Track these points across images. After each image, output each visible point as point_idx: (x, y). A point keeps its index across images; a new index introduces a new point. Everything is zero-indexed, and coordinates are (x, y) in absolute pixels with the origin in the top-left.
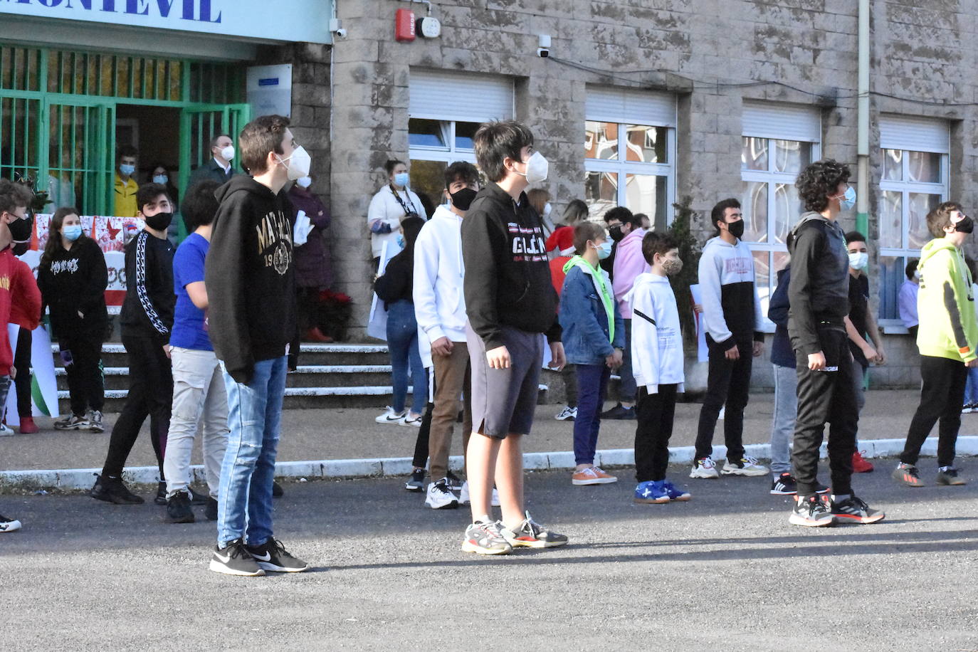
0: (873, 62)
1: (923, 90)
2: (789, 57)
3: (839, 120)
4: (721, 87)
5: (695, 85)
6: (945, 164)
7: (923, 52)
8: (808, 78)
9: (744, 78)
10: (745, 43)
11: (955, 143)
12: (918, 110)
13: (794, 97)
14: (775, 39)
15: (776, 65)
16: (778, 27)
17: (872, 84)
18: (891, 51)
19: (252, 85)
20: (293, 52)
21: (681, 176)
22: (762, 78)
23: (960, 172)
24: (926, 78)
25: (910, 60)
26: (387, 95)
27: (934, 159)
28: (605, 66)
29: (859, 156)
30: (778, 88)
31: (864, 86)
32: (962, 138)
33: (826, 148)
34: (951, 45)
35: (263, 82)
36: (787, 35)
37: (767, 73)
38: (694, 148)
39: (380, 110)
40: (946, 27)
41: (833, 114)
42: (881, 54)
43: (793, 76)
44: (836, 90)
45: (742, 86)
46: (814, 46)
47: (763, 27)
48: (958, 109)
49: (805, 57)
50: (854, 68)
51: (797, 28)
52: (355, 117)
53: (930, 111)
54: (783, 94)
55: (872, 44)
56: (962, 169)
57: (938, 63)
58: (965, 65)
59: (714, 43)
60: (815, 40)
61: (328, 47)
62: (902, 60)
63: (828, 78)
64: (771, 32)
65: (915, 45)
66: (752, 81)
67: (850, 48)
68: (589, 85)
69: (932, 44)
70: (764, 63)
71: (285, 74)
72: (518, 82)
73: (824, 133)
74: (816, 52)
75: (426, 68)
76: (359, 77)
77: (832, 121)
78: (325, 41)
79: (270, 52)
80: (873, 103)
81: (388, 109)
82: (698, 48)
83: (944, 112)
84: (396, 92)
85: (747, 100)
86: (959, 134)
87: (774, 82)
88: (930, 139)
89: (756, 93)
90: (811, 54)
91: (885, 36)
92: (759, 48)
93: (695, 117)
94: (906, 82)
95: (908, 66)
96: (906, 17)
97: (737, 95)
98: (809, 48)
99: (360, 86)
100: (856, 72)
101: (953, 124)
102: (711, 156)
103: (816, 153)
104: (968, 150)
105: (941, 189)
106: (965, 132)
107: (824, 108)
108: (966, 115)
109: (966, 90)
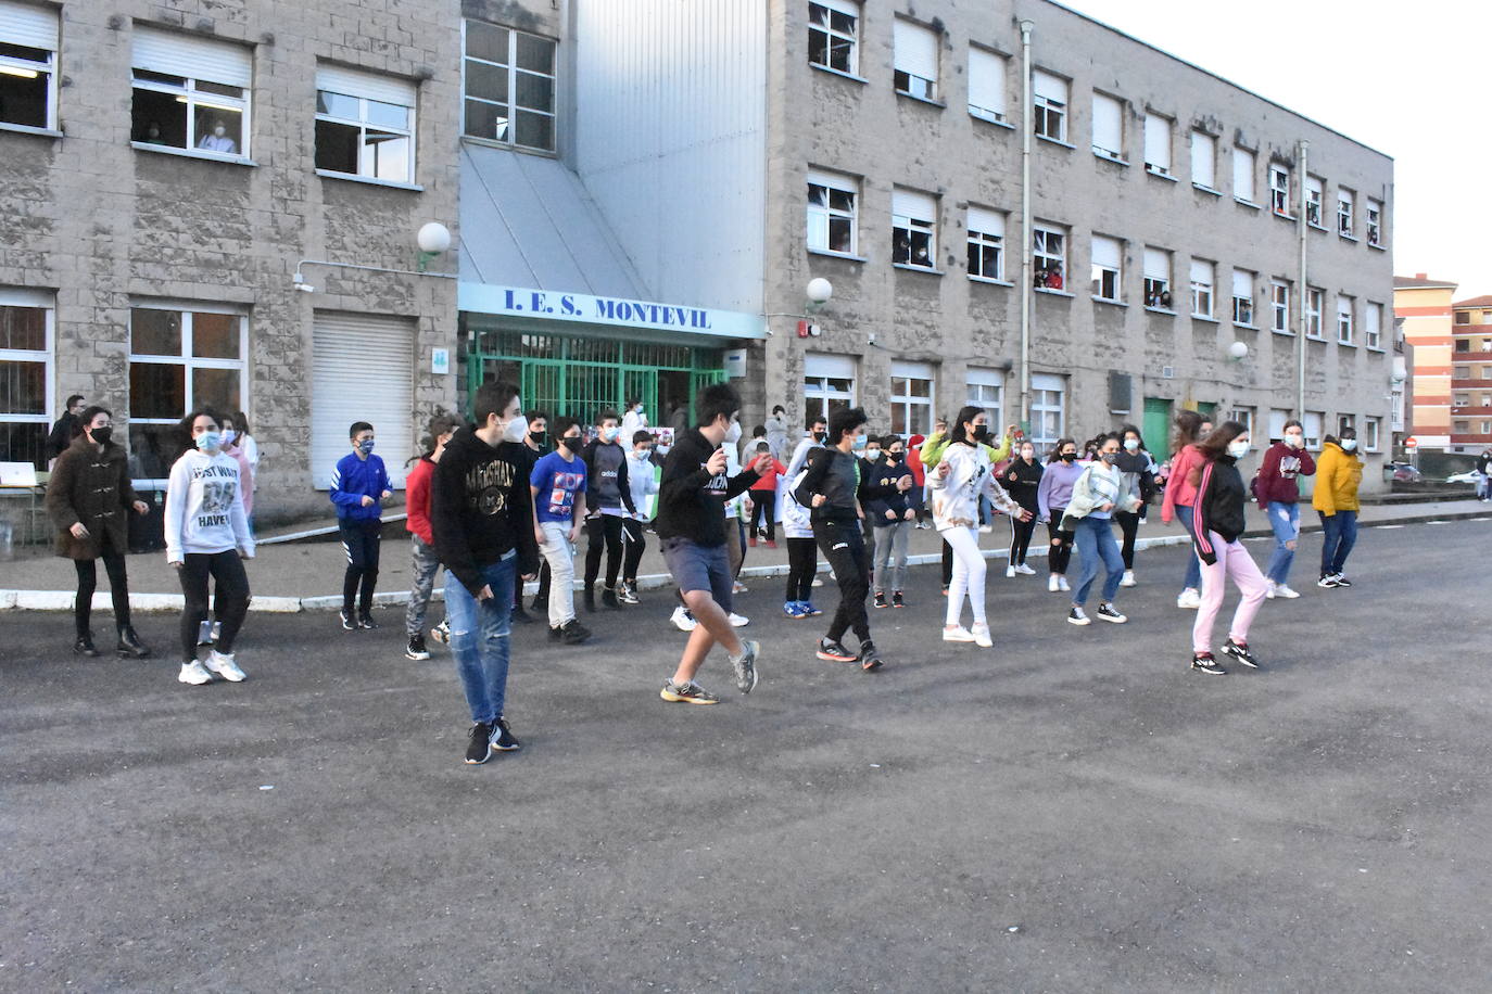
0: (1030, 347)
1: (1053, 360)
2: (989, 344)
3: (1013, 375)
4: (956, 359)
5: (943, 359)
6: (1062, 396)
7: (1054, 341)
8: (998, 355)
9: (967, 355)
10: (968, 337)
11: (1068, 386)
12: (1050, 370)
13: (992, 365)
14: (982, 335)
15: (983, 348)
16: (984, 329)
17: (1029, 357)
18: (1038, 341)
19: (726, 360)
20: (746, 343)
21: (937, 403)
22: (976, 355)
23: (1070, 401)
24: (1054, 354)
25: (1047, 345)
26: (794, 365)
27: (1057, 394)
28: (900, 349)
29: (1022, 393)
30: (984, 360)
31: (1025, 357)
32: (1071, 384)
33: (1006, 389)
34: (1067, 338)
35: (732, 358)
36: (988, 333)
37: (978, 352)
38: (944, 390)
39: (791, 373)
40: (1064, 328)
41: (1010, 373)
42: (1033, 343)
43: (990, 354)
44: (1011, 360)
45: (967, 359)
46: (1000, 338)
47: (977, 329)
48: (1069, 370)
49: (996, 344)
51: (993, 330)
52: (778, 376)
53: (1056, 371)
54: (986, 363)
55: (1029, 337)
56: (1071, 399)
57: (1060, 346)
58: (1072, 347)
59: (953, 338)
60: (1002, 335)
61: (764, 341)
62: (1043, 345)
63: (1008, 354)
64: (981, 332)
65: (1049, 337)
66: (971, 357)
67: (1018, 339)
68: (893, 359)
69: (1057, 337)
70: (977, 347)
71: (743, 354)
72: (858, 358)
73: (1005, 382)
74: (1002, 342)
75: (813, 352)
76: (780, 355)
77: (1009, 375)
78: (763, 338)
79: (735, 343)
80: (1029, 367)
81: (795, 372)
82: (945, 340)
83: (1062, 371)
84: (799, 363)
85: (969, 366)
86: (1069, 382)
87: (982, 357)
88: (1054, 384)
89: (973, 363)
90: (999, 342)
91: (1034, 335)
92: (975, 339)
93: (944, 375)
94: (1045, 356)
95: (1046, 349)
96: (1045, 323)
97: (964, 364)
98: (999, 340)
99: (780, 361)
100: (1021, 351)
101: (1066, 377)
103: (1001, 391)
104: (1074, 390)
105: (1061, 409)
106: (1073, 380)
107: (1006, 369)
108: (1073, 372)
109: (1073, 359)
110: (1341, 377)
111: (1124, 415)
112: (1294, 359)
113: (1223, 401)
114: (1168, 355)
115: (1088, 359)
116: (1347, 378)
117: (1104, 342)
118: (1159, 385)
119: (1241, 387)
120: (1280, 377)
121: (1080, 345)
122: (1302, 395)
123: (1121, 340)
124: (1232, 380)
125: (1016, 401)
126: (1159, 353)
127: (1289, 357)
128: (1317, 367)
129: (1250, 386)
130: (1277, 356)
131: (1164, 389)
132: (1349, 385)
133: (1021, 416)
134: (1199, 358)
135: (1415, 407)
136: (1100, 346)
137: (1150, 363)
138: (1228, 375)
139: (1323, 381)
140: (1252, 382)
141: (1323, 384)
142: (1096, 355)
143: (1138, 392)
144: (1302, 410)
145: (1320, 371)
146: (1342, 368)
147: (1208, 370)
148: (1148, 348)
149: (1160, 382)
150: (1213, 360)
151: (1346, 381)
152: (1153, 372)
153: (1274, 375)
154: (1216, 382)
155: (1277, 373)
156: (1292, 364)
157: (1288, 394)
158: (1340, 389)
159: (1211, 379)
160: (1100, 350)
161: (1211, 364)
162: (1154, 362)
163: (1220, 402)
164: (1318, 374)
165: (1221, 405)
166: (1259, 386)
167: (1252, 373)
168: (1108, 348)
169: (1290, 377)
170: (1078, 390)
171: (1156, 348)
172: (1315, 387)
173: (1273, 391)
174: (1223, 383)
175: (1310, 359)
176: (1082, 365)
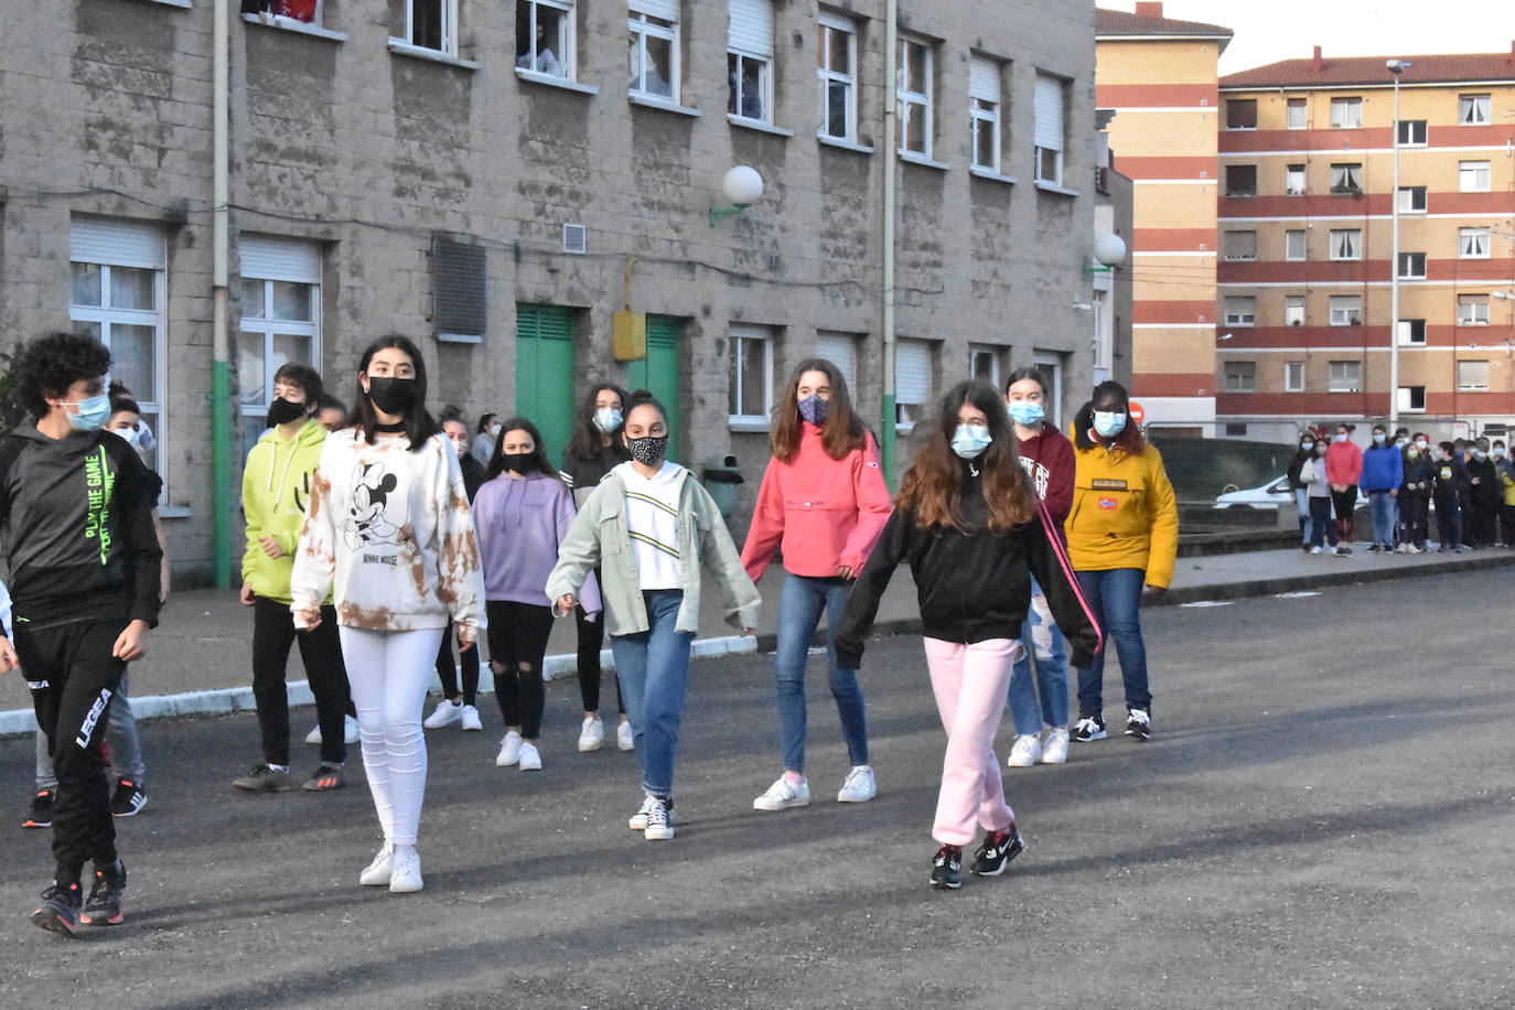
0: (232, 166)
1: (292, 203)
2: (127, 158)
3: (190, 240)
4: (44, 196)
5: (10, 194)
6: (316, 297)
7: (292, 154)
8: (152, 186)
9: (68, 183)
10: (73, 138)
11: (329, 270)
12: (285, 228)
13: (137, 212)
14: (110, 134)
15: (112, 167)
16: (116, 119)
17: (231, 195)
18: (253, 151)
22: (95, 185)
23: (336, 308)
24: (295, 187)
25: (276, 164)
27: (301, 291)
29: (215, 288)
30: (114, 198)
31: (221, 197)
32: (338, 265)
33: (174, 277)
34: (326, 147)
36: (125, 129)
37: (100, 178)
38: (11, 277)
40: (318, 122)
41: (182, 234)
42: (241, 158)
43: (133, 183)
44: (186, 201)
45: (70, 195)
46: (157, 143)
47: (95, 117)
48: (333, 228)
49: (148, 159)
50: (208, 175)
51: (137, 120)
53: (299, 231)
54: (121, 206)
55: (231, 141)
56: (339, 304)
57: (309, 168)
58: (341, 171)
59: (34, 138)
60: (160, 136)
62: (267, 164)
63: (176, 186)
64: (106, 125)
65: (282, 143)
66: (83, 190)
67: (202, 147)
69: (301, 143)
70: (97, 164)
73: (171, 258)
74: (162, 152)
77: (180, 242)
80: (231, 220)
82: (13, 144)
83: (317, 231)
85: (76, 215)
86: (334, 259)
87: (111, 191)
88: (295, 266)
89: (87, 205)
90: (155, 154)
91: (246, 132)
92: (91, 145)
94: (272, 193)
95: (274, 172)
96: (271, 108)
97: (65, 208)
98: (153, 147)
100: (211, 178)
101: (325, 247)
102: (31, 288)
103: (160, 283)
104: (345, 280)
105: (311, 329)
106: (342, 257)
107: (172, 226)
108: (344, 235)
109: (342, 203)
110: (978, 257)
111: (470, 346)
112: (871, 211)
113: (707, 311)
114: (574, 195)
115: (381, 203)
116: (991, 257)
117: (420, 160)
118: (553, 271)
119: (747, 278)
120: (839, 252)
121: (358, 165)
122: (889, 298)
123: (462, 154)
124: (725, 262)
125: (198, 308)
126: (552, 190)
127: (858, 205)
128: (923, 231)
129: (770, 276)
130: (831, 203)
131: (564, 283)
132: (995, 274)
133: (212, 345)
134: (649, 205)
135: (1135, 326)
136: (407, 167)
137: (531, 216)
138: (717, 247)
139: (937, 264)
140: (775, 264)
141: (937, 271)
142: (400, 192)
143: (504, 287)
144: (890, 338)
145: (930, 239)
146: (981, 235)
147: (672, 235)
148: (528, 177)
149: (557, 262)
150: (683, 211)
151: (991, 264)
152: (537, 239)
153: (824, 249)
154: (690, 266)
155: (831, 244)
156: (868, 226)
157: (858, 294)
158: (975, 284)
159: (678, 256)
160: (409, 180)
161: (677, 218)
162: (540, 212)
163: (699, 314)
164: (925, 247)
165: (704, 323)
166: (789, 275)
167: (775, 243)
168: (427, 175)
169: (862, 254)
170: (356, 282)
171: (545, 177)
172: (919, 279)
173: (821, 287)
174: (707, 267)
175: (906, 210)
176: (367, 217)
